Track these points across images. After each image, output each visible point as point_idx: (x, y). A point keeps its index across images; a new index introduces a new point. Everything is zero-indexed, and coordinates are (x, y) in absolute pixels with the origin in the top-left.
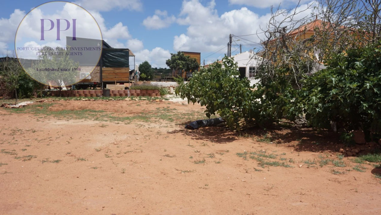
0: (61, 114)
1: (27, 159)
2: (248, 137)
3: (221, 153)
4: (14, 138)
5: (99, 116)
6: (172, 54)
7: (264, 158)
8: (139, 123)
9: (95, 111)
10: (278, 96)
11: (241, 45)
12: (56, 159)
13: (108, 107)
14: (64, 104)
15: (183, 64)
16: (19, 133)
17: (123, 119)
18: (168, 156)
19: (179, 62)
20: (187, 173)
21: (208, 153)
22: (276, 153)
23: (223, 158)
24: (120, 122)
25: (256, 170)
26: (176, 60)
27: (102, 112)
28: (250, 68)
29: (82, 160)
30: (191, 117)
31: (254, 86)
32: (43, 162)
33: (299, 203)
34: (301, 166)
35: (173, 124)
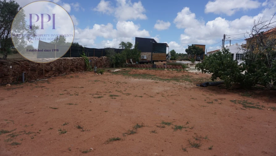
0: (135, 76)
1: (128, 94)
2: (236, 93)
3: (221, 99)
4: (118, 86)
5: (153, 78)
6: (189, 46)
7: (246, 104)
8: (174, 82)
9: (151, 75)
10: (256, 71)
11: (230, 41)
12: (140, 96)
13: (157, 73)
14: (135, 71)
15: (195, 51)
16: (120, 84)
17: (166, 80)
18: (193, 98)
19: (193, 50)
20: (204, 107)
21: (214, 99)
22: (253, 102)
23: (223, 102)
24: (164, 81)
25: (242, 109)
26: (191, 49)
27: (154, 76)
28: (237, 54)
29: (152, 97)
30: (202, 80)
31: (241, 64)
32: (135, 96)
33: (268, 126)
34: (269, 109)
35: (193, 84)
